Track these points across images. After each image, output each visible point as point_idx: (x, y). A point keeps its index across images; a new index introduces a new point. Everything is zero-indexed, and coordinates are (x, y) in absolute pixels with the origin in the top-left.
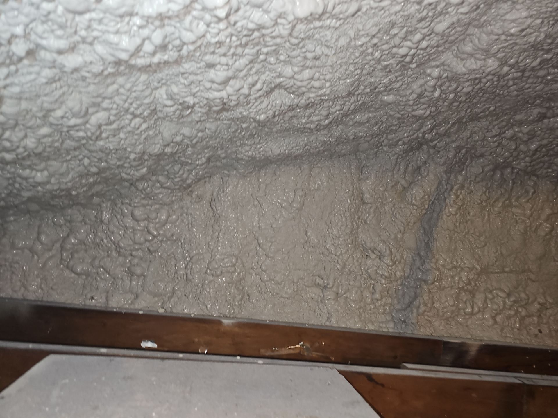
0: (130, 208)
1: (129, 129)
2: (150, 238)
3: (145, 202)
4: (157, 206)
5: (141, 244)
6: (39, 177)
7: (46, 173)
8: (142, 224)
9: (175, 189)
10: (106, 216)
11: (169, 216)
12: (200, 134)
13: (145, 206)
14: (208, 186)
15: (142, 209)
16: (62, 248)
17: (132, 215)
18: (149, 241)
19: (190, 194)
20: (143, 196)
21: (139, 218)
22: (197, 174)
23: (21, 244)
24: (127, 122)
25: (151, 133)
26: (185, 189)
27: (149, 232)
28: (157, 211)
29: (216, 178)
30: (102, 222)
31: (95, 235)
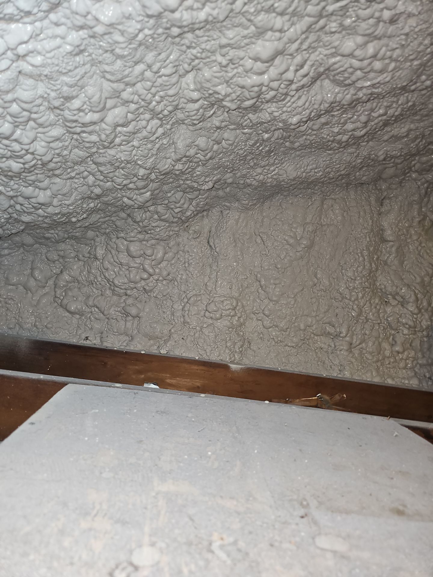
0: (125, 243)
1: (145, 133)
2: (145, 276)
3: (140, 236)
4: (153, 242)
5: (136, 283)
6: (42, 197)
7: (48, 193)
8: (138, 261)
9: (173, 222)
10: (100, 252)
11: (165, 253)
12: (216, 147)
13: (141, 241)
14: (206, 221)
15: (137, 244)
16: (55, 285)
17: (128, 250)
18: (144, 280)
19: (187, 229)
20: (139, 229)
21: (134, 254)
22: (198, 204)
23: (15, 280)
24: (144, 123)
25: (165, 141)
26: (183, 222)
27: (145, 270)
28: (153, 246)
29: (215, 212)
30: (96, 258)
31: (89, 272)
